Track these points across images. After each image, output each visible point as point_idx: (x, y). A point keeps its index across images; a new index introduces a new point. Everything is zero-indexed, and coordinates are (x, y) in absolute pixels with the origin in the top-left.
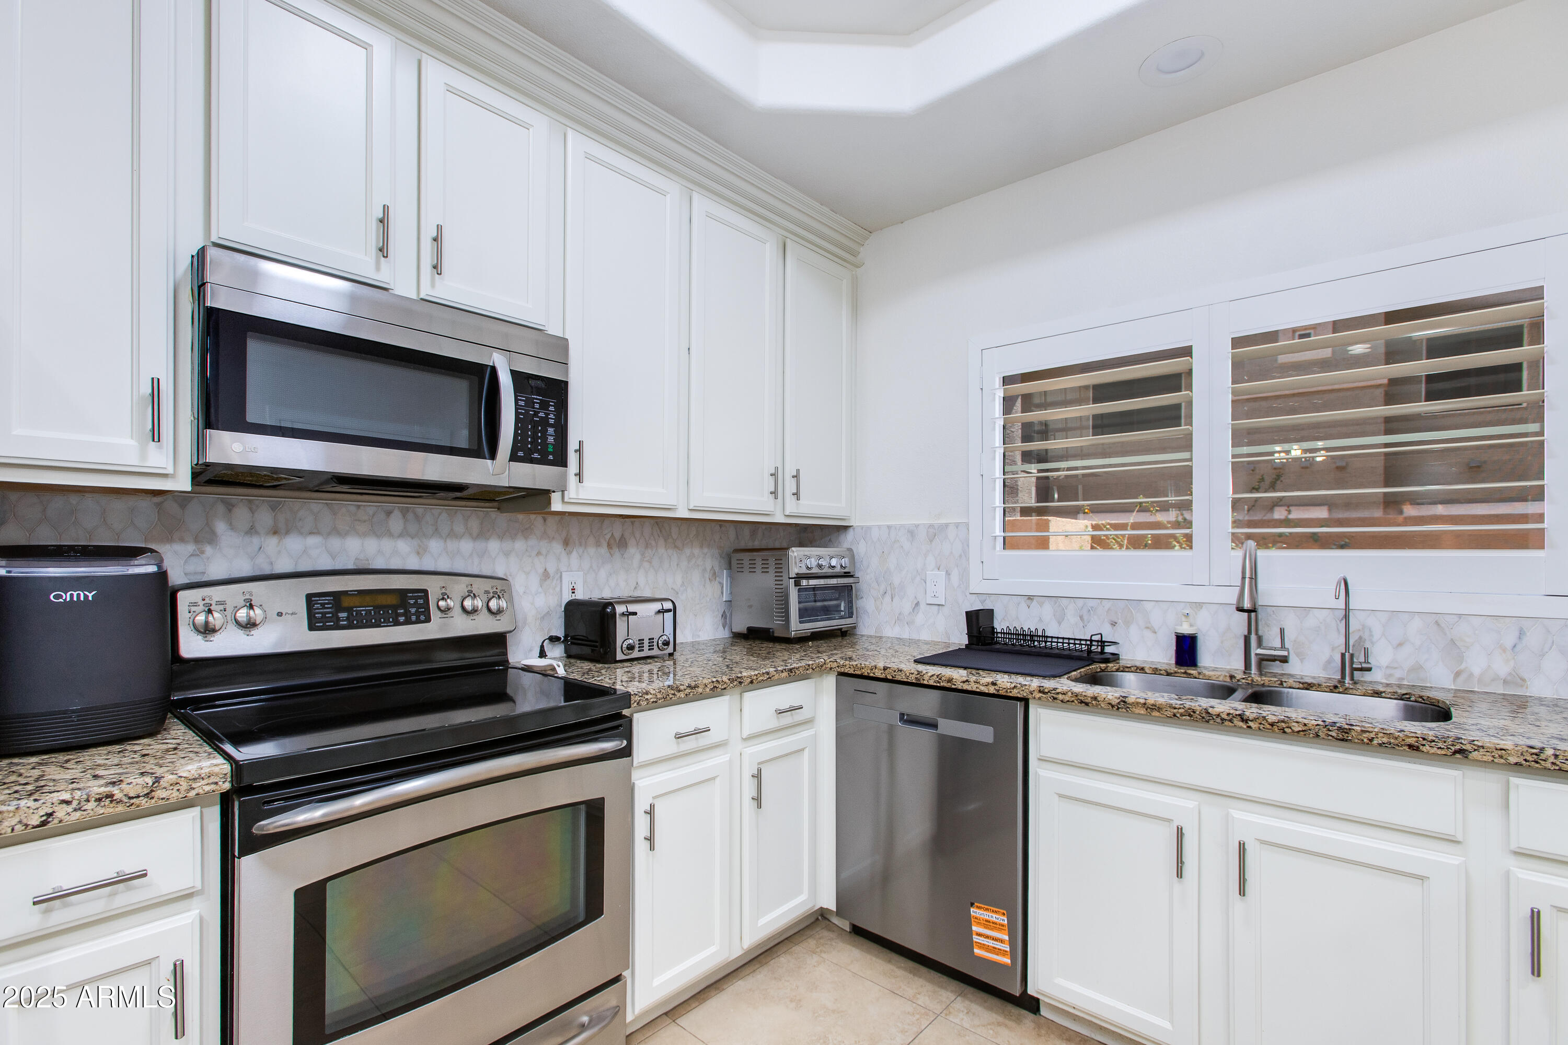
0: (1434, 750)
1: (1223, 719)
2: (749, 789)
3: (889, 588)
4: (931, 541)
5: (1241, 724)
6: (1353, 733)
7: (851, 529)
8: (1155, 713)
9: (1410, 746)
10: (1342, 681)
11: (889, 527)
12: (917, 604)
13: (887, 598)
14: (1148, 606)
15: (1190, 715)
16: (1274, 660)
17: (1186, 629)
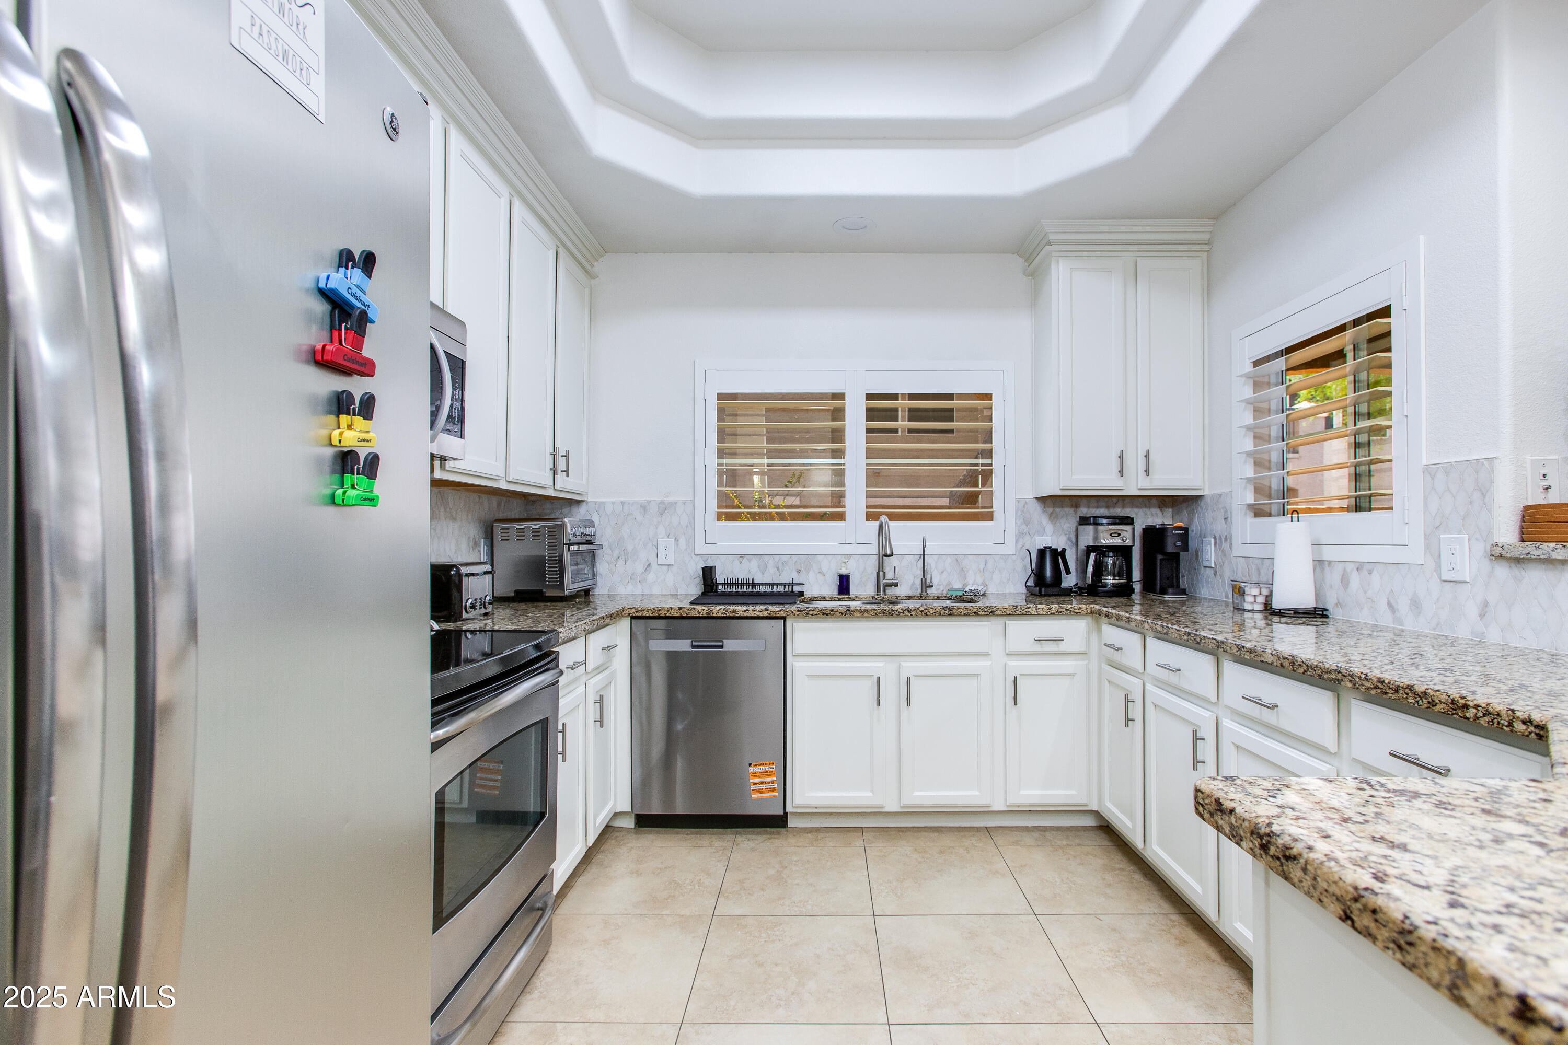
0: (983, 613)
1: (899, 613)
2: (593, 712)
3: (622, 554)
4: (662, 515)
5: (908, 614)
6: (954, 610)
7: (584, 504)
8: (866, 615)
9: (975, 613)
10: (921, 594)
11: (623, 503)
12: (649, 565)
13: (621, 561)
14: (820, 558)
15: (884, 613)
16: (891, 586)
17: (844, 571)
